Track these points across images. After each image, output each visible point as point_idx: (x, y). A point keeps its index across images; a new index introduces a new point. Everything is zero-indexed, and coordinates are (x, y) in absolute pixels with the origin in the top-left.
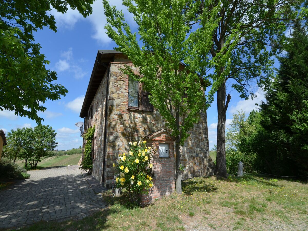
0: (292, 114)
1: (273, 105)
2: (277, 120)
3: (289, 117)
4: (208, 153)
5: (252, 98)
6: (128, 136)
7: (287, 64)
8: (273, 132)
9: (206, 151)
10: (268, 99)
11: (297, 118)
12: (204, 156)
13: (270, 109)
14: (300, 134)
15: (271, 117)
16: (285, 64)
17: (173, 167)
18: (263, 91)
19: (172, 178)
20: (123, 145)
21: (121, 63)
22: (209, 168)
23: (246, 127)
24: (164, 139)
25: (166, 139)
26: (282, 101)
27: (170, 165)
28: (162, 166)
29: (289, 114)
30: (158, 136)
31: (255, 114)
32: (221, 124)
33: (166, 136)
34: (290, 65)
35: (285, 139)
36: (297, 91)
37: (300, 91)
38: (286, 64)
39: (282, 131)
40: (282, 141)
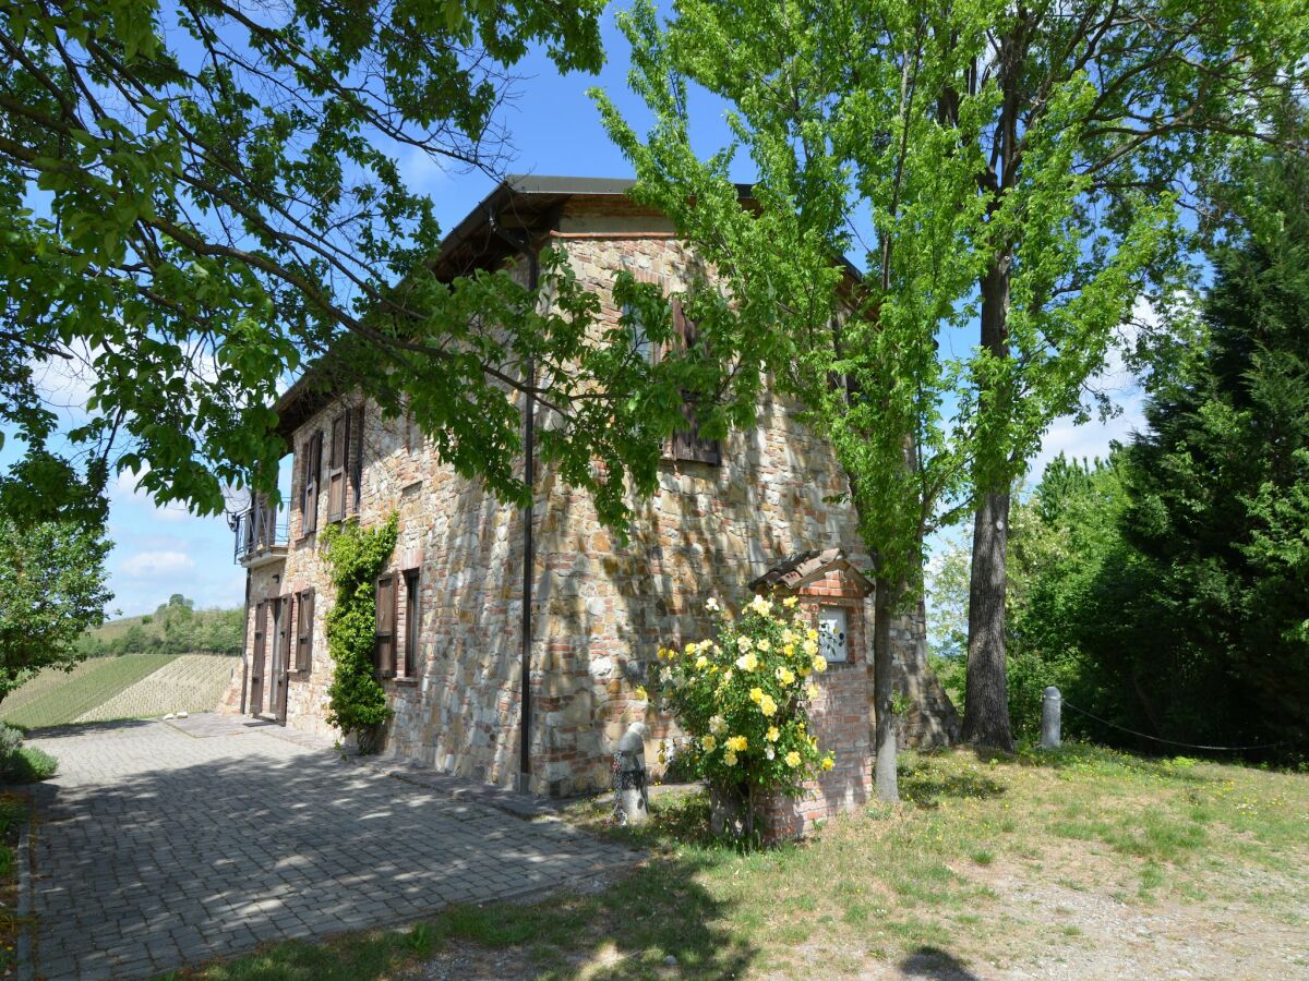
0: (1255, 494)
1: (1184, 452)
2: (1193, 515)
3: (1244, 508)
4: (920, 649)
5: (1103, 419)
6: (625, 572)
7: (1246, 285)
8: (1178, 565)
9: (913, 642)
10: (1155, 420)
11: (1274, 514)
12: (907, 665)
13: (1170, 467)
14: (1282, 578)
15: (1168, 502)
16: (1237, 285)
17: (862, 699)
18: (1143, 389)
19: (863, 743)
20: (609, 609)
21: (591, 238)
22: (928, 713)
23: (1028, 535)
24: (837, 592)
25: (844, 592)
26: (1217, 438)
27: (856, 692)
28: (829, 697)
29: (1243, 495)
30: (817, 579)
31: (1068, 475)
32: (991, 529)
33: (841, 580)
34: (1256, 289)
35: (1224, 596)
36: (1282, 404)
37: (1292, 404)
38: (1242, 283)
39: (1213, 562)
40: (1212, 606)
